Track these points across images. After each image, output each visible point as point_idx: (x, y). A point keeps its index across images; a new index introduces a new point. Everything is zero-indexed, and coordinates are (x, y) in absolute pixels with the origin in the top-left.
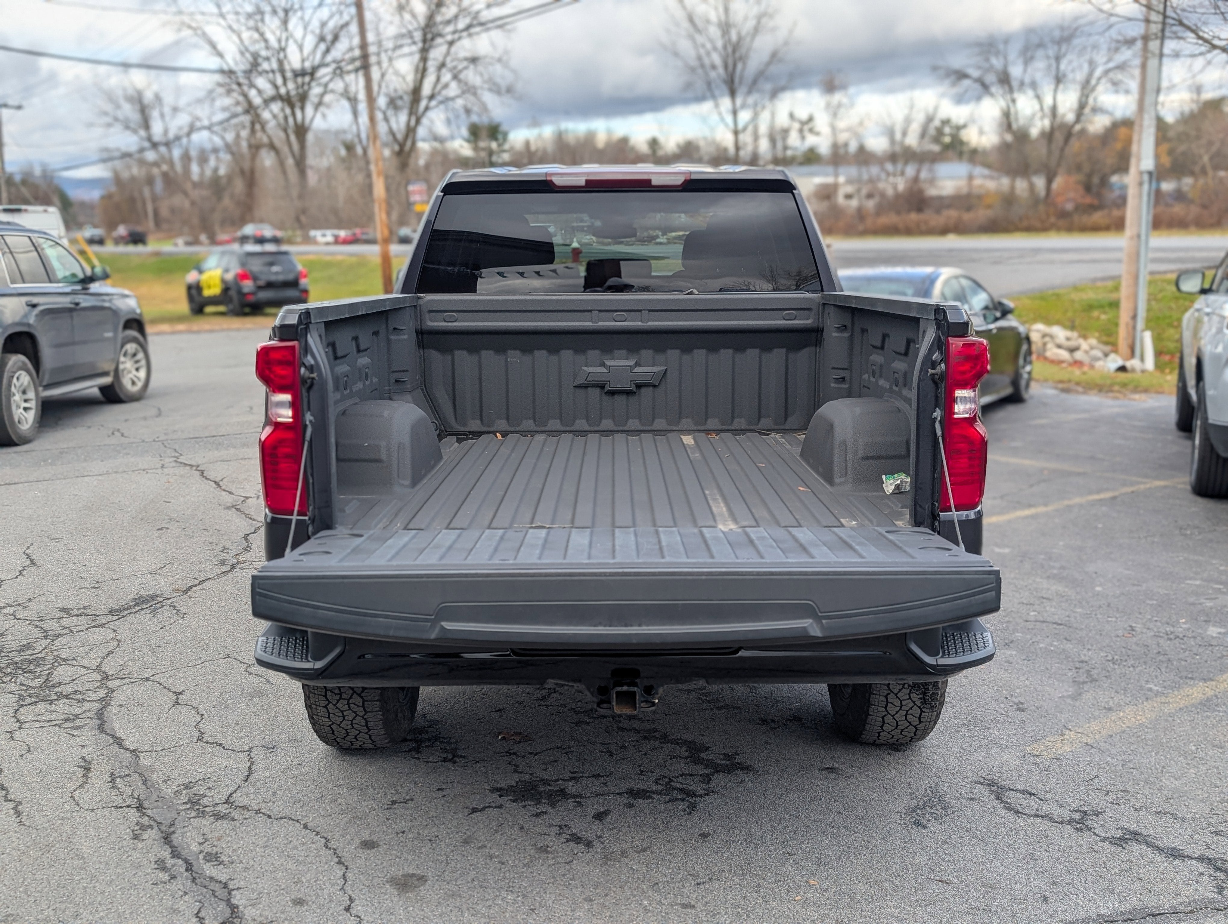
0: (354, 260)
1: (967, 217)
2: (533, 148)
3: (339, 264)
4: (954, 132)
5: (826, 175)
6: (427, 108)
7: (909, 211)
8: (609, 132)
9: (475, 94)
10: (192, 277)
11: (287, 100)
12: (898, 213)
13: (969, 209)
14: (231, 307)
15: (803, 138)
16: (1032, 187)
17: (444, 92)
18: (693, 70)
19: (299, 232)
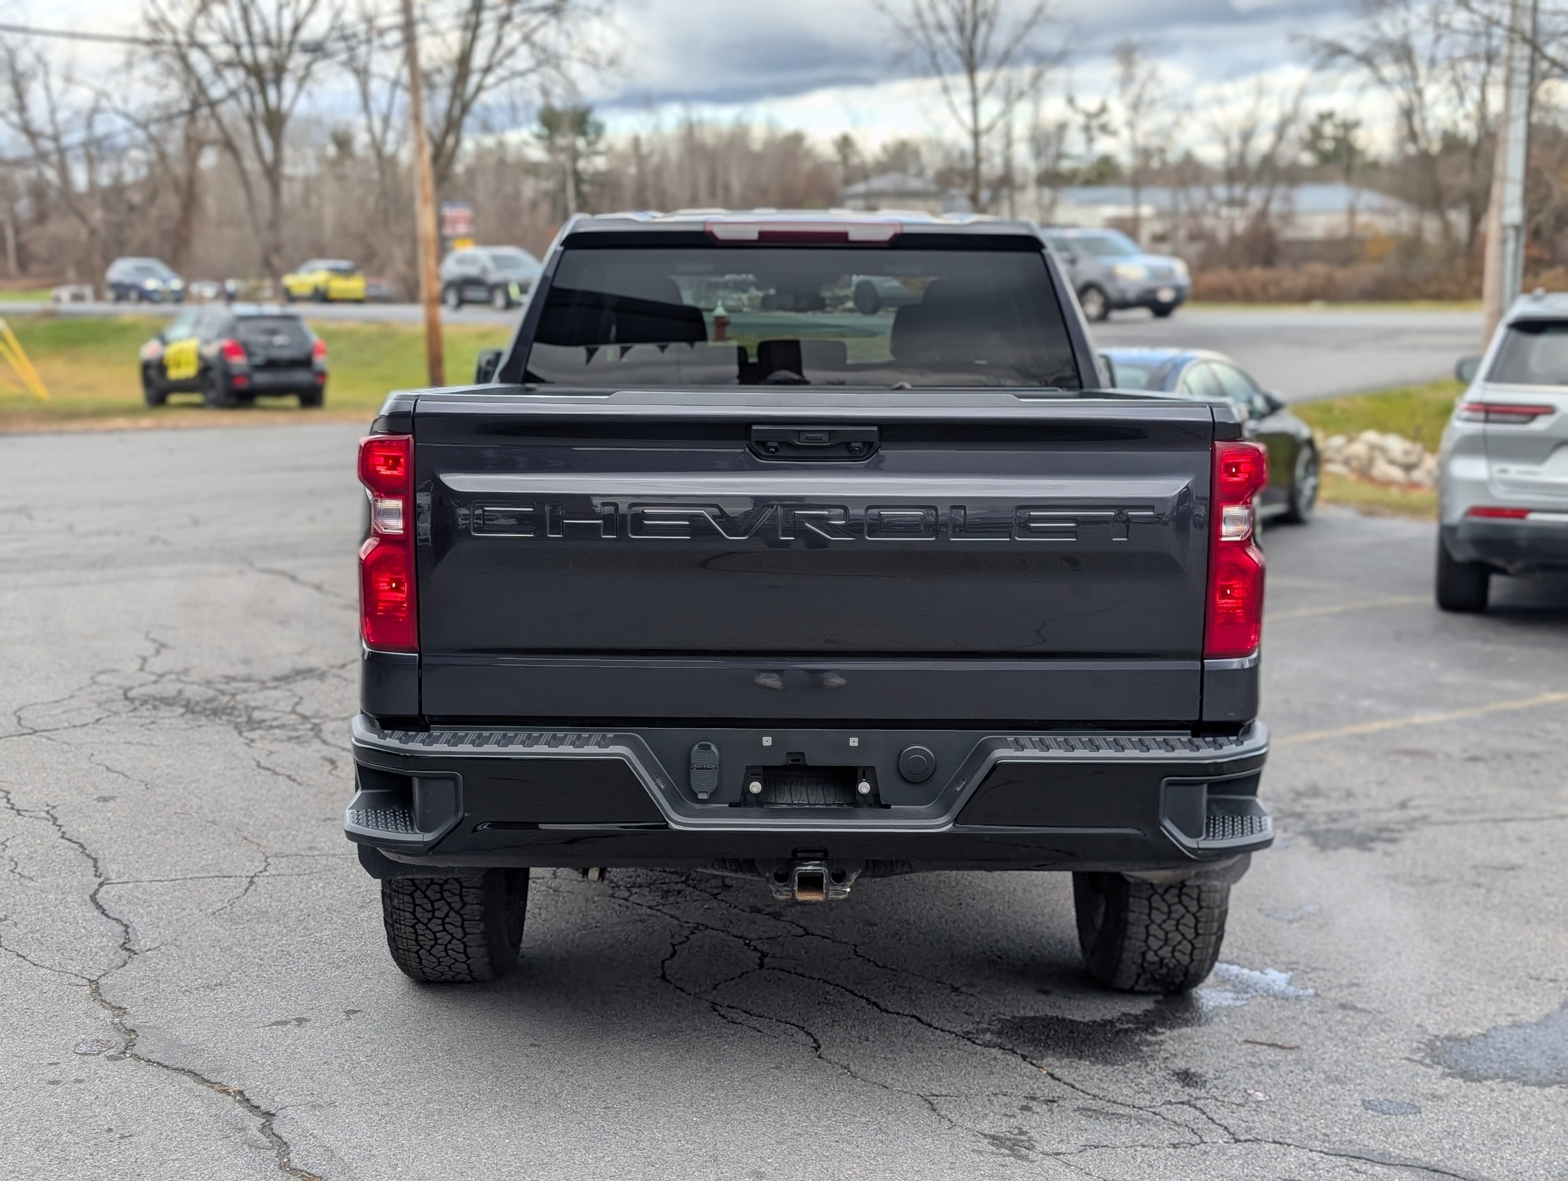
0: (373, 328)
1: (1341, 275)
2: (645, 149)
3: (350, 335)
4: (1340, 133)
5: (1120, 203)
6: (479, 88)
7: (1251, 264)
8: (771, 125)
9: (557, 67)
10: (150, 350)
11: (255, 70)
12: (1233, 267)
13: (1348, 260)
14: (212, 395)
15: (1090, 140)
16: (1447, 229)
17: (509, 63)
18: (907, 32)
19: (268, 283)
